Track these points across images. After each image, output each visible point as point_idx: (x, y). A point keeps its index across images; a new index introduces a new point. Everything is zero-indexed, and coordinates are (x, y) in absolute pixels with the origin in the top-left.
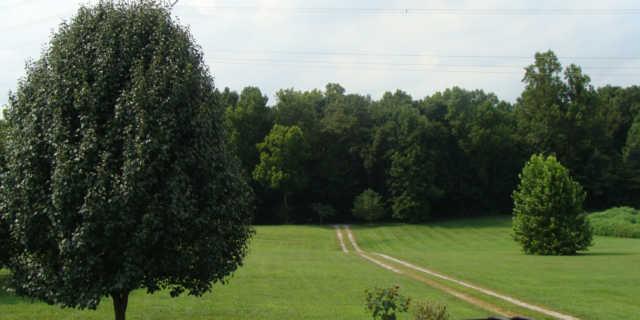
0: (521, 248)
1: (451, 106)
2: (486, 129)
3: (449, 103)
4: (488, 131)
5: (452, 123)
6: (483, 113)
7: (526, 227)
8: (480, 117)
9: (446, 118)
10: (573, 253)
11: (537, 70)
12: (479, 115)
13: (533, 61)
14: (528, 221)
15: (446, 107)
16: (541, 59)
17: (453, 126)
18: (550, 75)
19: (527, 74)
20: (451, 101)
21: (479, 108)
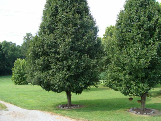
0: (14, 83)
1: (3, 46)
2: (12, 52)
3: (2, 45)
4: (13, 52)
5: (3, 50)
6: (12, 48)
7: (15, 78)
8: (11, 49)
9: (1, 49)
10: (27, 84)
11: (26, 37)
12: (10, 48)
13: (26, 35)
14: (16, 76)
15: (1, 46)
16: (28, 35)
17: (3, 51)
18: (30, 39)
19: (24, 38)
20: (3, 44)
21: (11, 46)
